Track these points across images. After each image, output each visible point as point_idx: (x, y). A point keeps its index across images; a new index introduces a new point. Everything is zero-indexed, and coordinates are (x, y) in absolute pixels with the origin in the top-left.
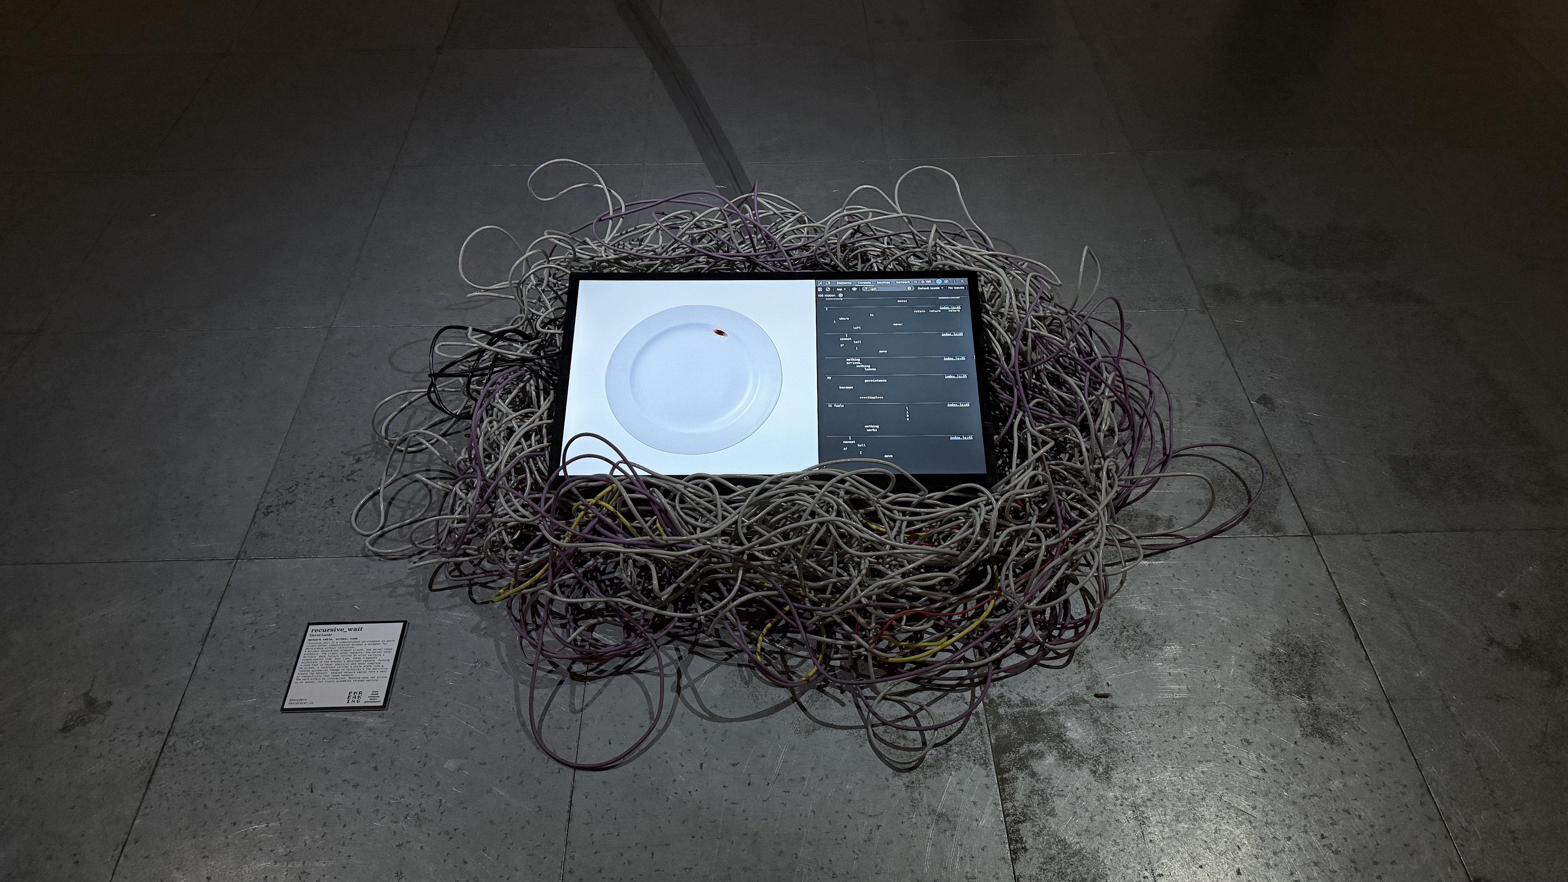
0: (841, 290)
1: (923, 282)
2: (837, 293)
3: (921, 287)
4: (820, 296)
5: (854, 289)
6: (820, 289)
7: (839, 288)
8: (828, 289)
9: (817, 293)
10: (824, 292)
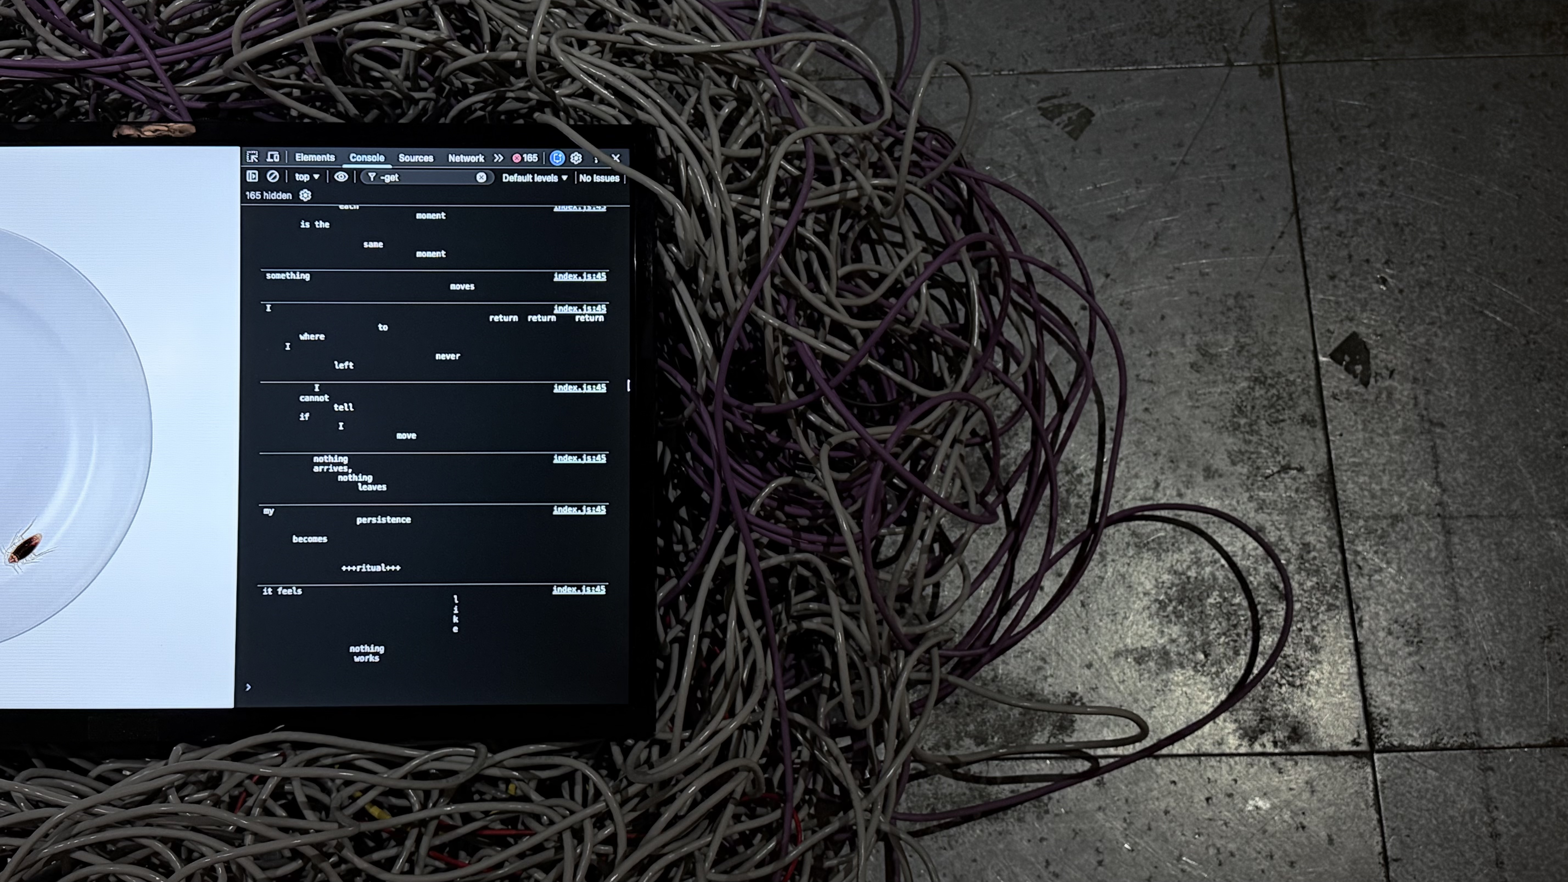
0: (305, 178)
1: (517, 158)
2: (295, 188)
3: (511, 173)
4: (251, 195)
5: (341, 177)
6: (252, 176)
7: (302, 171)
8: (273, 177)
9: (245, 186)
10: (263, 185)
